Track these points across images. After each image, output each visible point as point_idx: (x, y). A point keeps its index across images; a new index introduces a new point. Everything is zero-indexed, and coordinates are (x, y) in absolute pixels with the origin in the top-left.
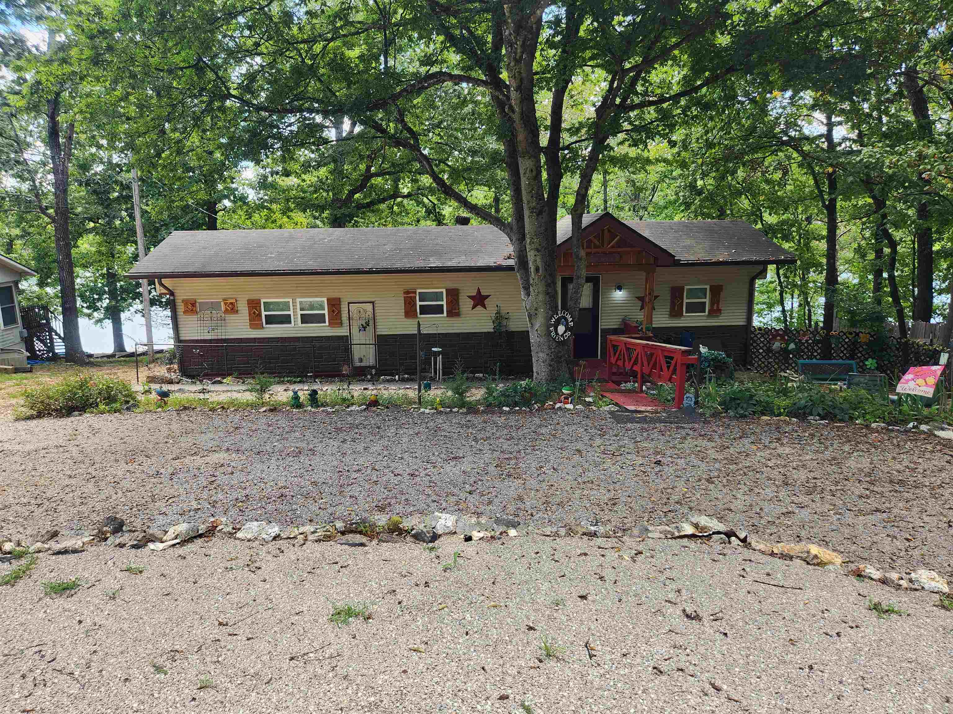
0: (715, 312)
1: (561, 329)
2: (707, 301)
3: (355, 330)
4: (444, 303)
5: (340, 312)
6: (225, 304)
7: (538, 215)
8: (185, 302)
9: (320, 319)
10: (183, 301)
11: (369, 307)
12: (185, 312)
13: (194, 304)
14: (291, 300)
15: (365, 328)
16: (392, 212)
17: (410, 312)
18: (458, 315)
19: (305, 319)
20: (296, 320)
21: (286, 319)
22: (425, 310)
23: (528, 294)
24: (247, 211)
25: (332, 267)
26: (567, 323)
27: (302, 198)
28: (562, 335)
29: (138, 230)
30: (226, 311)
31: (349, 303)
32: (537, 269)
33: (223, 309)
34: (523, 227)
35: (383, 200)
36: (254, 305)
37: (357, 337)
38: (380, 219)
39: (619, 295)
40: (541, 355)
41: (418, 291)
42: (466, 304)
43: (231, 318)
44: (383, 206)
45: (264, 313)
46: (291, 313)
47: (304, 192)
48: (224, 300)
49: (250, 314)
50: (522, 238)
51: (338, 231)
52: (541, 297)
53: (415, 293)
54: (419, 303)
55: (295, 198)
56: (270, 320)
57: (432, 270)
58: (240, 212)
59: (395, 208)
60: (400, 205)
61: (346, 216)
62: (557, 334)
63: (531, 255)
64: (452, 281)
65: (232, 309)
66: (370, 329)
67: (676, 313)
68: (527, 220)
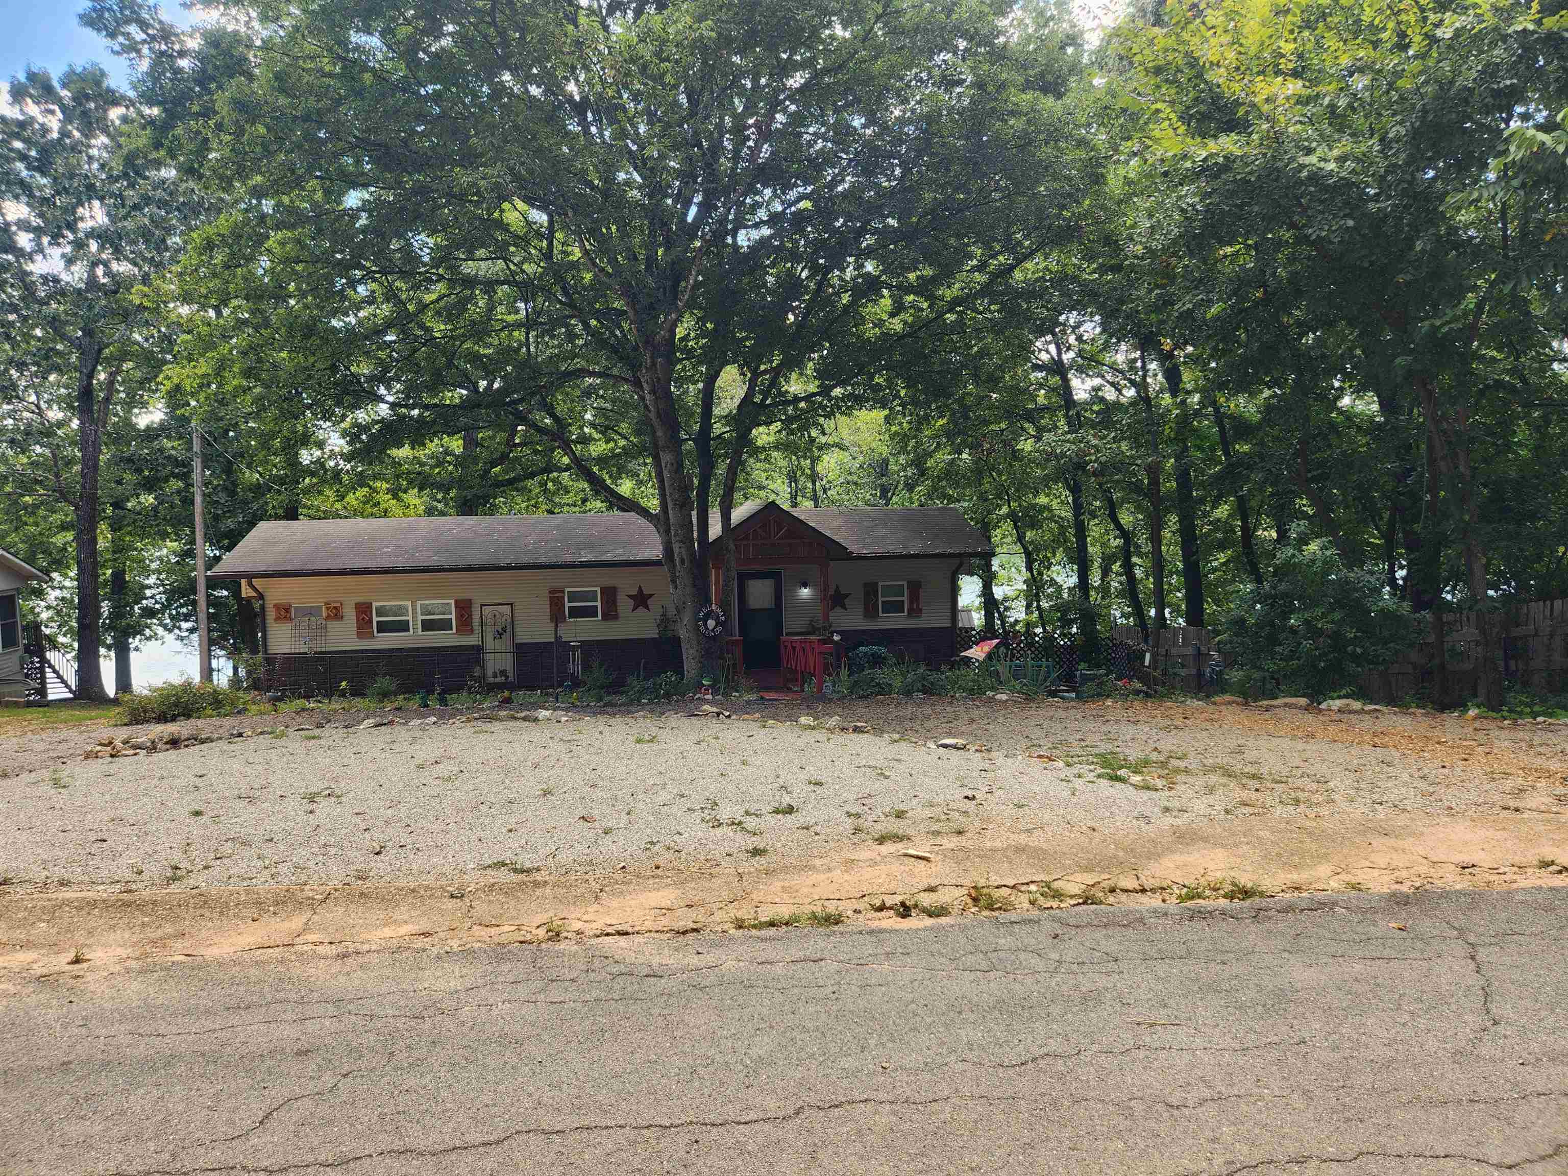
0: (915, 612)
1: (711, 623)
2: (905, 598)
3: (489, 638)
4: (599, 604)
5: (470, 616)
6: (328, 609)
7: (681, 508)
8: (277, 607)
9: (445, 625)
10: (275, 606)
11: (506, 610)
12: (277, 619)
13: (287, 610)
14: (409, 603)
15: (501, 634)
16: (545, 491)
17: (557, 616)
18: (616, 617)
19: (428, 625)
20: (415, 628)
21: (403, 627)
22: (576, 613)
23: (676, 587)
24: (338, 491)
25: (462, 563)
26: (718, 617)
27: (419, 473)
28: (713, 630)
29: (197, 519)
30: (328, 618)
31: (482, 606)
32: (682, 561)
33: (324, 614)
34: (668, 519)
35: (532, 475)
36: (364, 609)
37: (491, 644)
38: (528, 500)
39: (805, 592)
40: (691, 651)
41: (567, 590)
42: (624, 605)
43: (333, 625)
44: (529, 483)
45: (375, 619)
46: (410, 618)
47: (422, 464)
48: (326, 604)
49: (358, 620)
50: (668, 531)
51: (470, 521)
52: (688, 590)
53: (563, 592)
54: (567, 605)
55: (409, 473)
56: (383, 627)
57: (583, 565)
58: (328, 492)
59: (550, 484)
60: (555, 481)
61: (479, 498)
62: (707, 628)
63: (676, 548)
64: (609, 578)
65: (336, 614)
66: (508, 634)
67: (870, 612)
68: (670, 512)
